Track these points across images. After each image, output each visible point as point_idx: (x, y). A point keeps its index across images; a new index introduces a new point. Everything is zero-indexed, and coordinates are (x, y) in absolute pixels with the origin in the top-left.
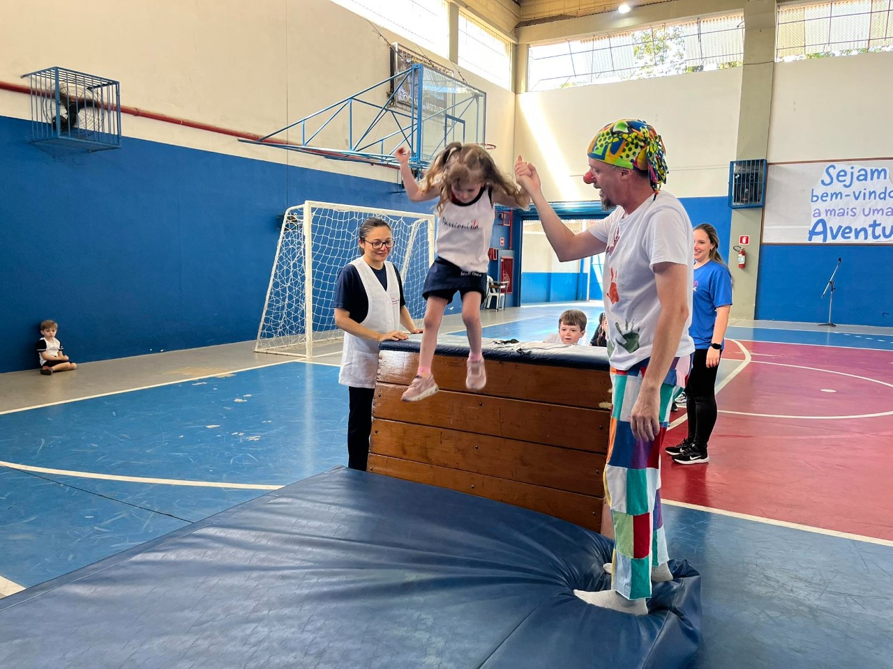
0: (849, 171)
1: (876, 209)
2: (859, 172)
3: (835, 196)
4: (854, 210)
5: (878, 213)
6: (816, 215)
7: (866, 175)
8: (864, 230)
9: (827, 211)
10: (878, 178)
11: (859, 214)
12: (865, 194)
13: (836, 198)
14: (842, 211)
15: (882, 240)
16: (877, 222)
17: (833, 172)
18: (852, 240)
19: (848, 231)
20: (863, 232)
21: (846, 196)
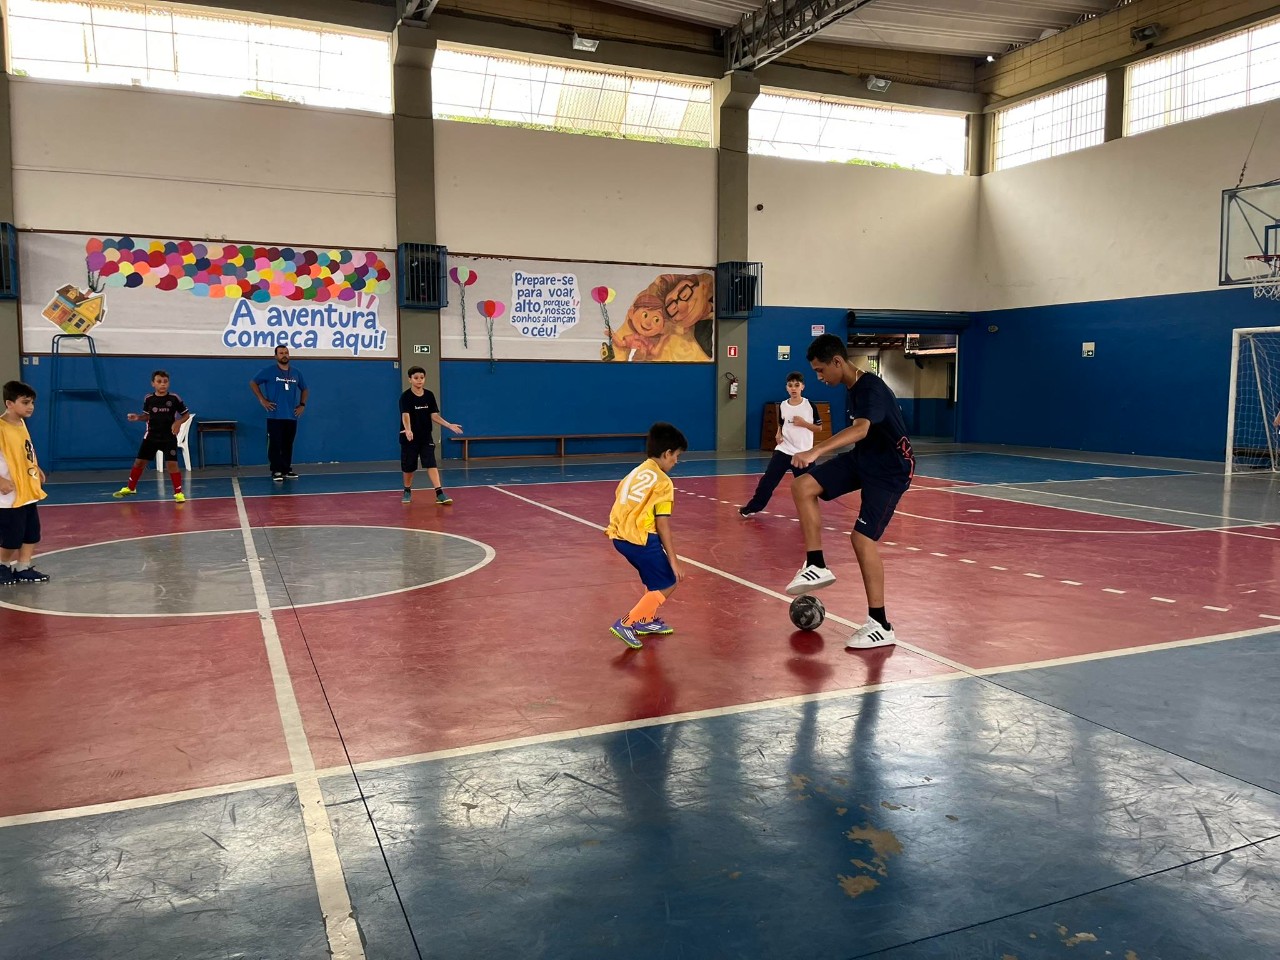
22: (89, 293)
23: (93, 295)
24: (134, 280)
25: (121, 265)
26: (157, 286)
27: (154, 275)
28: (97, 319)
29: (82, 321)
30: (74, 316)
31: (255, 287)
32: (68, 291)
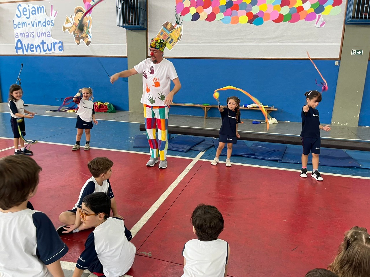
0: (27, 8)
1: (43, 33)
2: (32, 9)
3: (23, 24)
4: (33, 33)
5: (44, 35)
6: (17, 37)
7: (35, 11)
8: (39, 46)
9: (21, 34)
10: (41, 13)
11: (36, 36)
12: (36, 23)
13: (24, 26)
14: (27, 34)
15: (48, 53)
16: (44, 41)
17: (21, 9)
18: (35, 53)
19: (32, 47)
20: (38, 48)
21: (29, 24)
22: (175, 25)
23: (178, 26)
24: (196, 17)
25: (190, 9)
26: (207, 19)
27: (205, 13)
28: (178, 39)
29: (172, 40)
30: (169, 37)
31: (256, 16)
32: (167, 25)
